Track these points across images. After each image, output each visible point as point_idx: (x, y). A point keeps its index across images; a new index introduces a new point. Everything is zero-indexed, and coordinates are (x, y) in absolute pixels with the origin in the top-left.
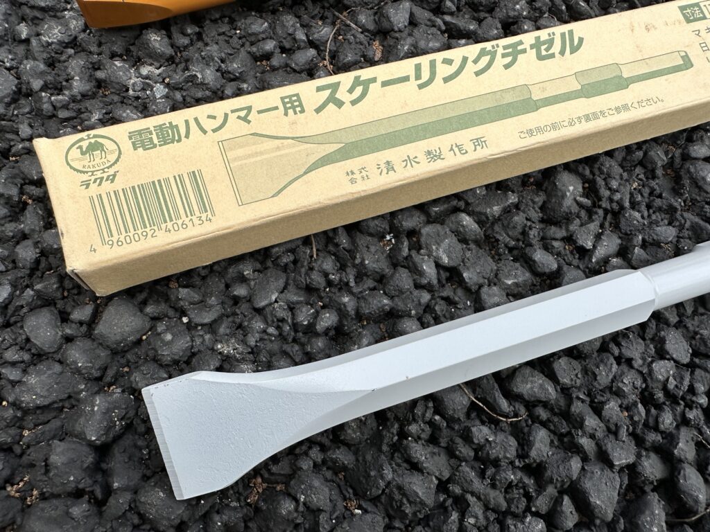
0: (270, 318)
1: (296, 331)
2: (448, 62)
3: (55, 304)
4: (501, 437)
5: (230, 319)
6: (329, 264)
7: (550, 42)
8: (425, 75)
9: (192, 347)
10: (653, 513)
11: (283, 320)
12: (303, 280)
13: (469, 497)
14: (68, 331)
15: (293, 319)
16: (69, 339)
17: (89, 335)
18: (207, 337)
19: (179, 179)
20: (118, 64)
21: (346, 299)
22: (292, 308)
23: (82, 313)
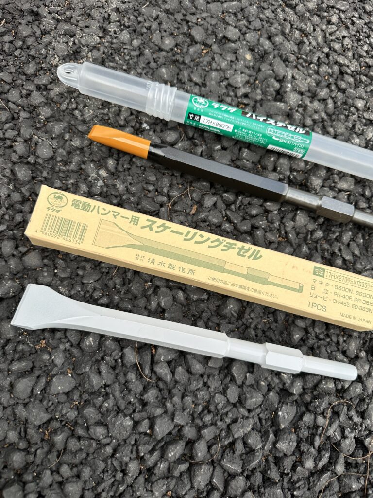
0: (84, 288)
1: (91, 298)
2: (201, 236)
3: (17, 241)
4: (138, 383)
5: (71, 280)
6: (118, 281)
7: (247, 251)
8: (189, 237)
9: (51, 282)
10: (176, 448)
11: (88, 291)
12: (105, 281)
13: (111, 396)
14: (15, 253)
15: (93, 293)
16: (13, 255)
17: (21, 258)
18: (59, 282)
19: (79, 224)
20: (92, 165)
21: (116, 297)
22: (95, 289)
23: (23, 249)
